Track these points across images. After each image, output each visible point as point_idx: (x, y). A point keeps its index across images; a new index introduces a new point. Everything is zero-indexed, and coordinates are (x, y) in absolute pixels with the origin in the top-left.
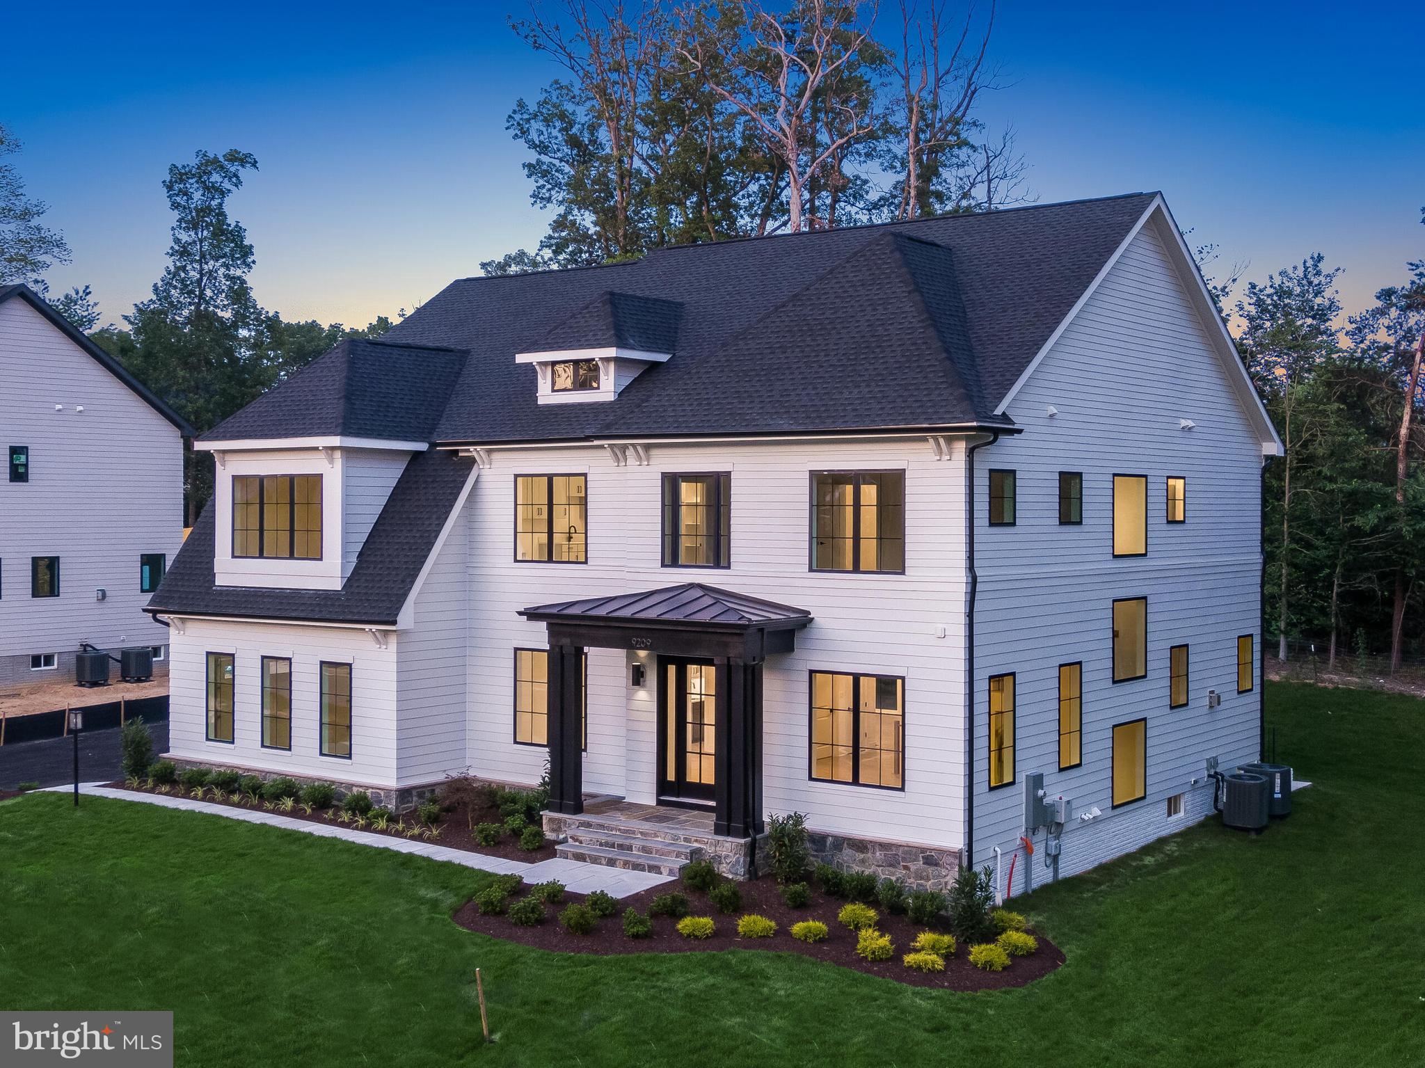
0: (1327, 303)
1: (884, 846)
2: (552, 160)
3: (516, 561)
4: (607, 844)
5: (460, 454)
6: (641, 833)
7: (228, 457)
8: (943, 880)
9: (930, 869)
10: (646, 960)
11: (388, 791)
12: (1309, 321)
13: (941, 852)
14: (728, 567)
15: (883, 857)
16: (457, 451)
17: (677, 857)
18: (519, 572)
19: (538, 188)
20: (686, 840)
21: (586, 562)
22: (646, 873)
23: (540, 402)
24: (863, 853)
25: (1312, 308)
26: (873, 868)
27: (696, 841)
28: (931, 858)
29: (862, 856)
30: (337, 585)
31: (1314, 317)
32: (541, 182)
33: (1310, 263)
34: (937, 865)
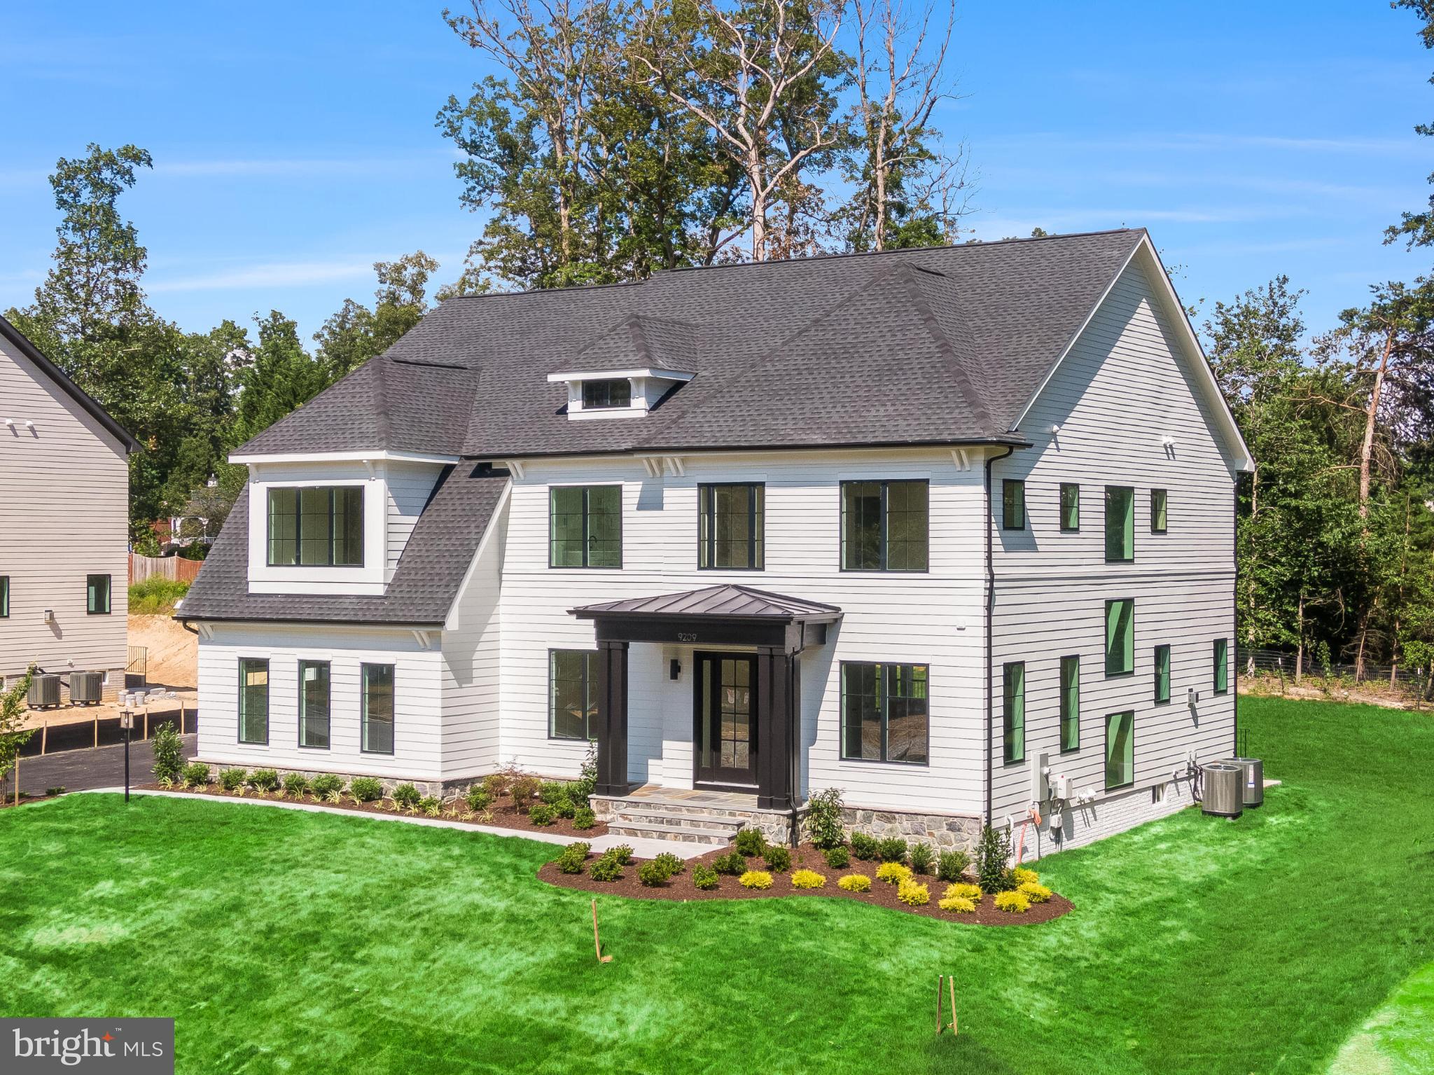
0: (1291, 324)
1: (911, 815)
2: (483, 161)
3: (550, 567)
5: (494, 467)
7: (262, 470)
8: (965, 844)
10: (720, 904)
11: (431, 783)
12: (1275, 341)
13: (964, 818)
14: (763, 569)
15: (909, 825)
17: (724, 829)
18: (551, 578)
19: (469, 190)
20: (731, 814)
21: (620, 567)
23: (570, 417)
24: (892, 822)
25: (1277, 328)
26: (902, 835)
27: (741, 815)
28: (954, 824)
30: (380, 591)
31: (1279, 338)
32: (472, 183)
33: (1275, 285)
34: (959, 830)
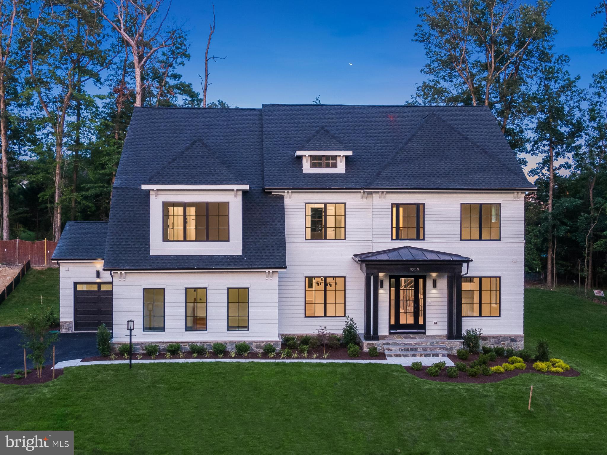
1: (494, 337)
3: (306, 240)
4: (405, 349)
5: (273, 194)
6: (415, 343)
7: (159, 193)
8: (518, 346)
9: (512, 343)
11: (276, 343)
13: (517, 336)
14: (425, 240)
15: (493, 341)
16: (271, 192)
17: (439, 350)
18: (307, 244)
20: (437, 343)
21: (345, 239)
22: (432, 357)
23: (304, 171)
24: (485, 341)
26: (489, 345)
27: (442, 343)
28: (513, 339)
29: (485, 342)
30: (240, 253)
34: (515, 341)
